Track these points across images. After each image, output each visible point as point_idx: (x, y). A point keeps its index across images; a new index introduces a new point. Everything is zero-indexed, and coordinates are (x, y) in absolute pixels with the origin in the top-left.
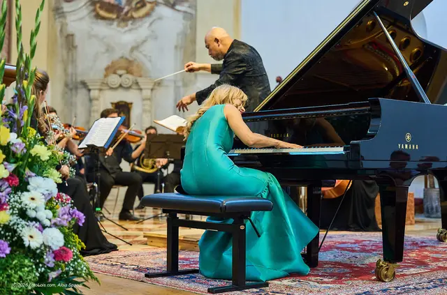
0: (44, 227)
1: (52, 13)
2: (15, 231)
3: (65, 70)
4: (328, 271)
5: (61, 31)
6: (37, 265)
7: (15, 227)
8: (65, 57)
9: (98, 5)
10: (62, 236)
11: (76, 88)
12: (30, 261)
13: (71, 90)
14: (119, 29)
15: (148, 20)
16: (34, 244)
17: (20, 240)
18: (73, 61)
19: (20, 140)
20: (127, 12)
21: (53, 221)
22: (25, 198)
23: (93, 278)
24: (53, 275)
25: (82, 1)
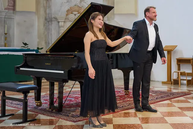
3: (45, 11)
8: (45, 5)
11: (51, 21)
13: (49, 22)
18: (50, 7)
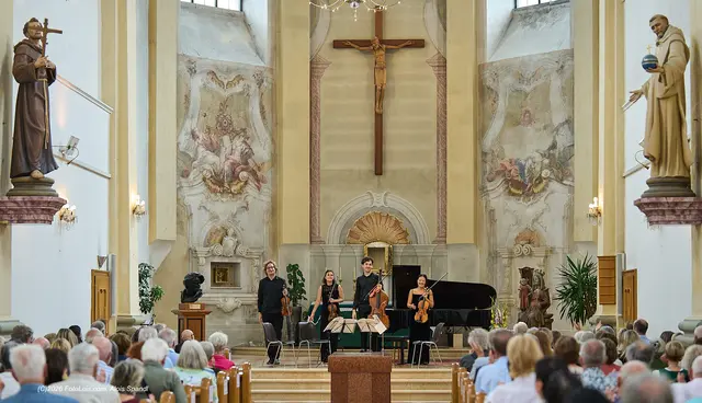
3: (489, 242)
5: (486, 207)
8: (489, 231)
9: (510, 184)
20: (530, 188)
25: (499, 180)
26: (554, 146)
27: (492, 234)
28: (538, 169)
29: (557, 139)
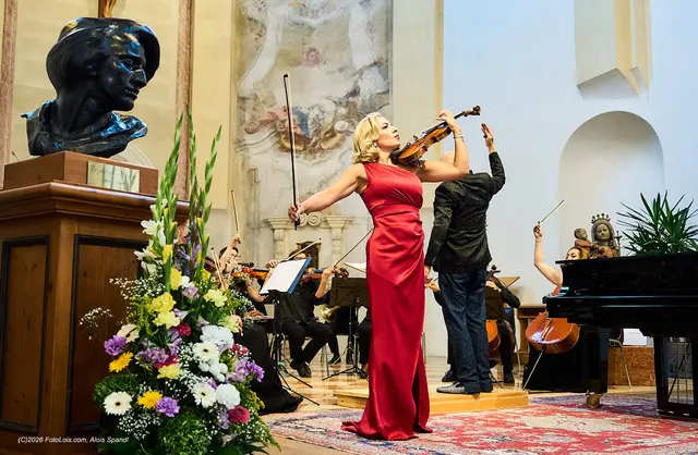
0: (218, 383)
1: (233, 146)
2: (186, 388)
3: (247, 208)
4: (550, 440)
5: (243, 165)
6: (209, 426)
7: (186, 383)
8: (247, 194)
9: (283, 136)
10: (238, 393)
11: (259, 227)
12: (201, 422)
13: (253, 229)
14: (307, 162)
15: (338, 152)
16: (207, 402)
17: (191, 398)
18: (256, 199)
19: (192, 284)
20: (316, 143)
21: (229, 376)
22: (197, 349)
23: (272, 442)
24: (228, 438)
25: (266, 132)
26: (355, 93)
27: (252, 197)
28: (329, 119)
29: (360, 84)
